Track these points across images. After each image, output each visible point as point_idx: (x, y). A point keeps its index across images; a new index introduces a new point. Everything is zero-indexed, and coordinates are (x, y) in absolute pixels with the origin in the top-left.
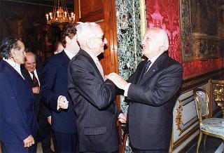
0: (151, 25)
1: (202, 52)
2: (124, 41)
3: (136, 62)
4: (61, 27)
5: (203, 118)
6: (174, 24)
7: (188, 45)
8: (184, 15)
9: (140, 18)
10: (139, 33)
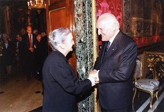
0: (100, 11)
2: (79, 23)
3: (88, 38)
4: (39, 11)
5: (138, 79)
6: (118, 11)
7: (128, 26)
9: (91, 6)
10: (91, 17)
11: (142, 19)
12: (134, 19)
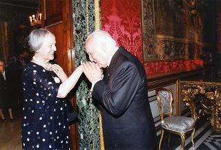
1: (167, 53)
7: (151, 46)
8: (146, 17)
9: (94, 19)
11: (171, 37)
12: (160, 37)
